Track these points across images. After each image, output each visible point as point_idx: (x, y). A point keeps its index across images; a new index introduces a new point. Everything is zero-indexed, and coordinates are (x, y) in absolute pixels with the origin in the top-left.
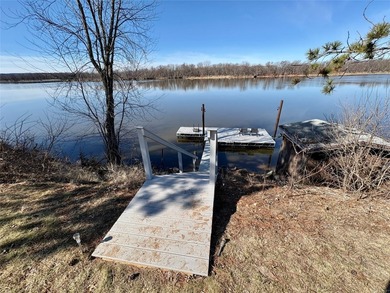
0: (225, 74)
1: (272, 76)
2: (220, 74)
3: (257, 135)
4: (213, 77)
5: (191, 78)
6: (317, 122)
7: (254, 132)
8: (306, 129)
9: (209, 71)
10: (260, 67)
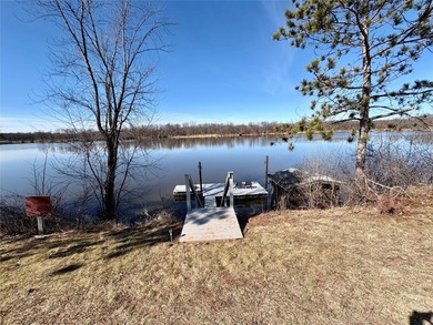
0: (212, 133)
1: (255, 134)
2: (206, 133)
3: (251, 187)
4: (200, 136)
5: (177, 137)
6: (292, 170)
7: (249, 185)
8: (286, 175)
9: (195, 130)
10: (243, 126)
